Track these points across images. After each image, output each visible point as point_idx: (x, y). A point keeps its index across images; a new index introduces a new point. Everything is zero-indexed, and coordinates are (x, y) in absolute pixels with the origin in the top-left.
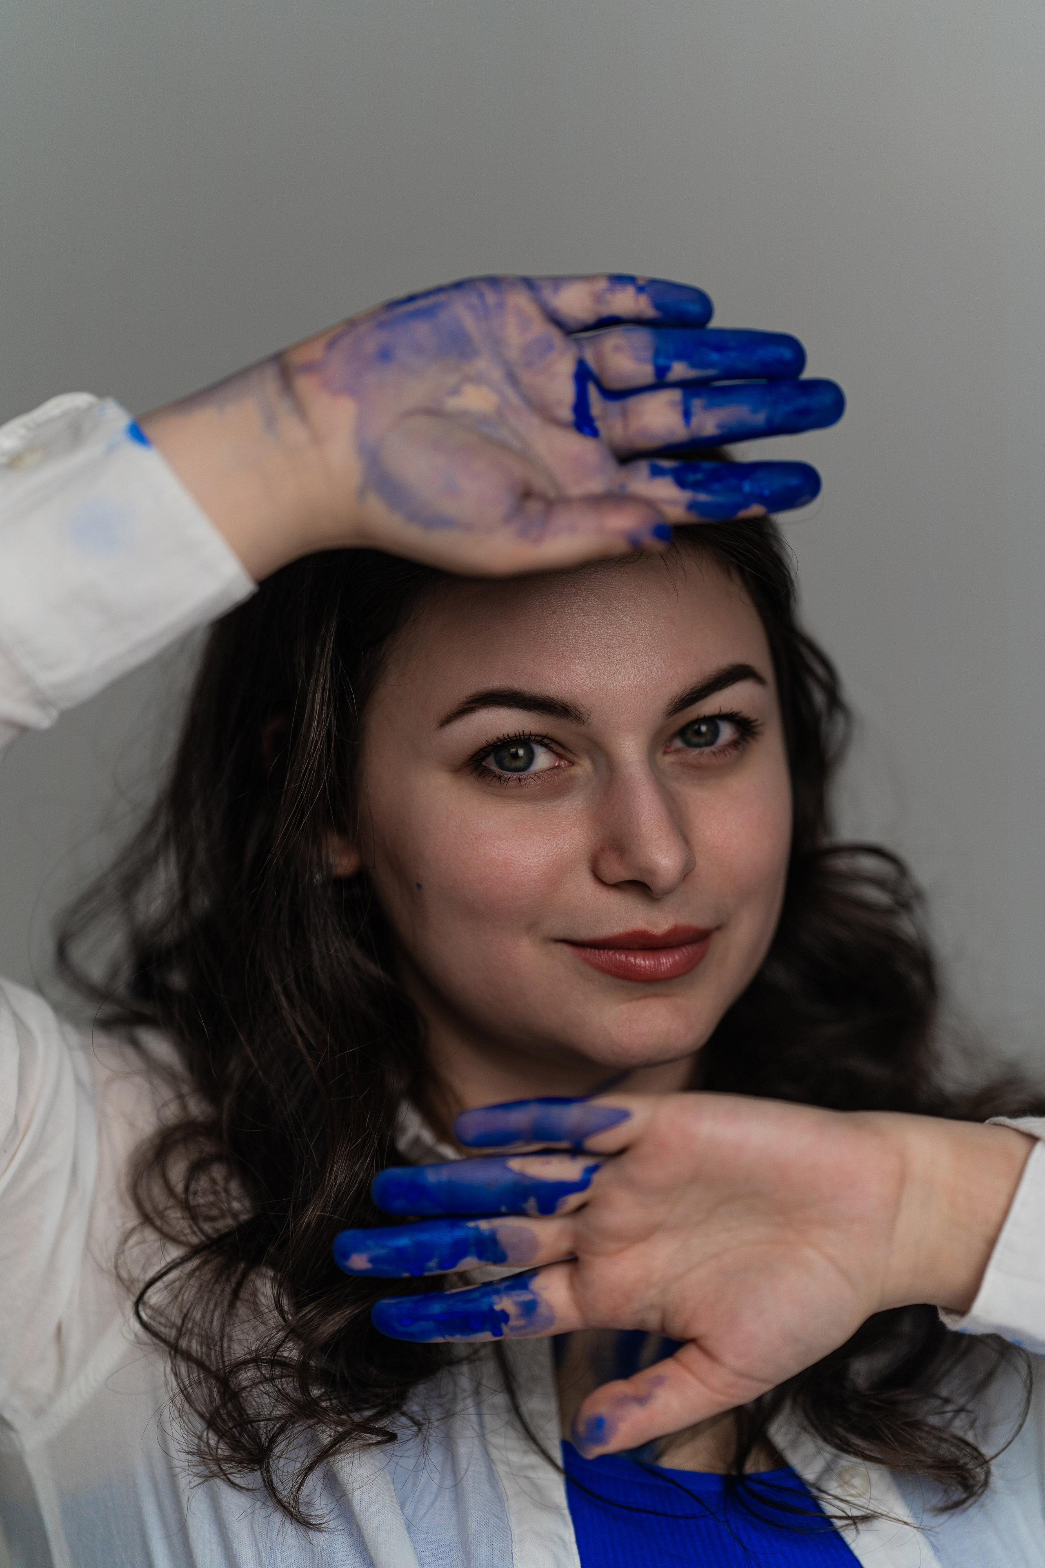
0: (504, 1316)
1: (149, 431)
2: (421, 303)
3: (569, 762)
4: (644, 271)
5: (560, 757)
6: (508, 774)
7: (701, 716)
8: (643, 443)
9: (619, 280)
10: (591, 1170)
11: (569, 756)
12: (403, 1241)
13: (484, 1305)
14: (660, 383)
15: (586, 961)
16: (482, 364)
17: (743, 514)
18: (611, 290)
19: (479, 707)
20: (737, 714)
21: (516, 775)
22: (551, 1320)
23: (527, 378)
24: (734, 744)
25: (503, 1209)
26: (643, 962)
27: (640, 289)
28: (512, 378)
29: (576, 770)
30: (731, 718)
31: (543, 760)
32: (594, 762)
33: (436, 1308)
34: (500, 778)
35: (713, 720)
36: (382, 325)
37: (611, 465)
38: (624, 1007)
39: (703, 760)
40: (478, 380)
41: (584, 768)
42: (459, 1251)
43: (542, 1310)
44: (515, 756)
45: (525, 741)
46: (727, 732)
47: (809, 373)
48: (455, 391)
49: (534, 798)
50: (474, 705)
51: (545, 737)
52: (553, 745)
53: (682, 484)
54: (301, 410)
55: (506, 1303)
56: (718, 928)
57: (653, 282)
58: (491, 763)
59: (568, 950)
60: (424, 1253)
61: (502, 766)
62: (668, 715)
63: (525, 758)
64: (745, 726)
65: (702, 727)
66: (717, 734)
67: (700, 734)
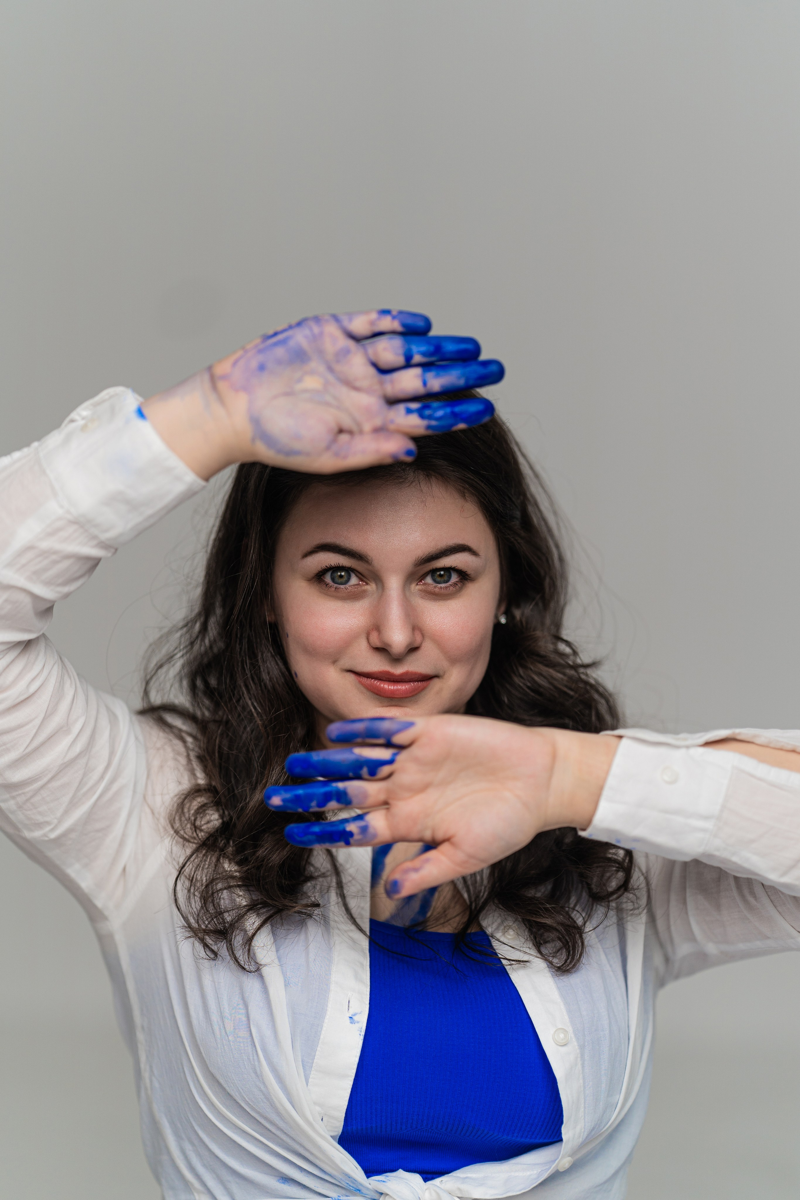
0: (351, 834)
1: (145, 411)
2: (280, 337)
3: (366, 583)
4: (395, 308)
5: (362, 581)
7: (438, 567)
8: (401, 395)
9: (385, 312)
10: (395, 755)
11: (365, 579)
12: (300, 792)
13: (341, 828)
14: (408, 364)
15: (361, 682)
16: (315, 364)
17: (455, 428)
18: (379, 319)
19: (320, 551)
21: (336, 585)
22: (375, 836)
23: (338, 368)
25: (351, 774)
26: (388, 687)
27: (394, 318)
28: (330, 369)
29: (367, 587)
31: (354, 580)
32: (376, 585)
33: (316, 829)
34: (327, 585)
35: (447, 570)
36: (260, 351)
37: (385, 407)
39: (440, 591)
40: (312, 373)
41: (371, 587)
42: (327, 797)
43: (371, 830)
44: (341, 576)
45: (345, 569)
47: (483, 357)
48: (300, 380)
49: (345, 600)
50: (318, 549)
51: (354, 569)
52: (358, 574)
53: (422, 416)
54: (221, 399)
55: (352, 827)
56: (436, 676)
57: (401, 313)
58: (328, 578)
59: (351, 677)
60: (310, 797)
61: (333, 580)
62: (415, 566)
63: (345, 579)
64: (464, 577)
65: (442, 573)
66: (450, 577)
67: (441, 576)
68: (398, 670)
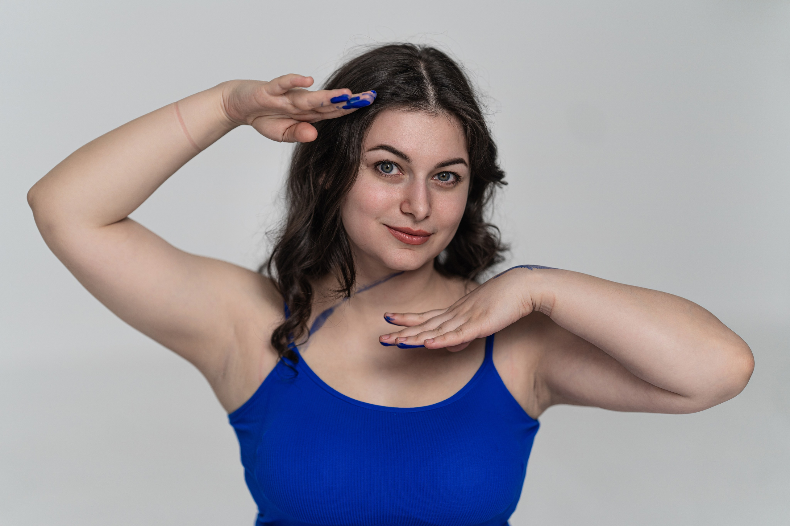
3: (403, 174)
5: (401, 172)
6: (383, 172)
7: (445, 171)
11: (403, 172)
15: (391, 232)
19: (380, 149)
20: (456, 173)
21: (386, 173)
24: (453, 182)
26: (408, 237)
29: (404, 176)
30: (453, 173)
31: (395, 171)
32: (410, 176)
34: (380, 173)
35: (448, 173)
38: (399, 250)
39: (443, 185)
41: (406, 177)
44: (387, 168)
45: (390, 162)
46: (452, 178)
49: (389, 182)
50: (379, 148)
51: (397, 164)
52: (400, 168)
56: (433, 234)
58: (379, 168)
59: (386, 228)
61: (382, 169)
62: (435, 167)
63: (390, 169)
64: (458, 178)
65: (444, 175)
66: (449, 178)
67: (443, 176)
68: (416, 228)
